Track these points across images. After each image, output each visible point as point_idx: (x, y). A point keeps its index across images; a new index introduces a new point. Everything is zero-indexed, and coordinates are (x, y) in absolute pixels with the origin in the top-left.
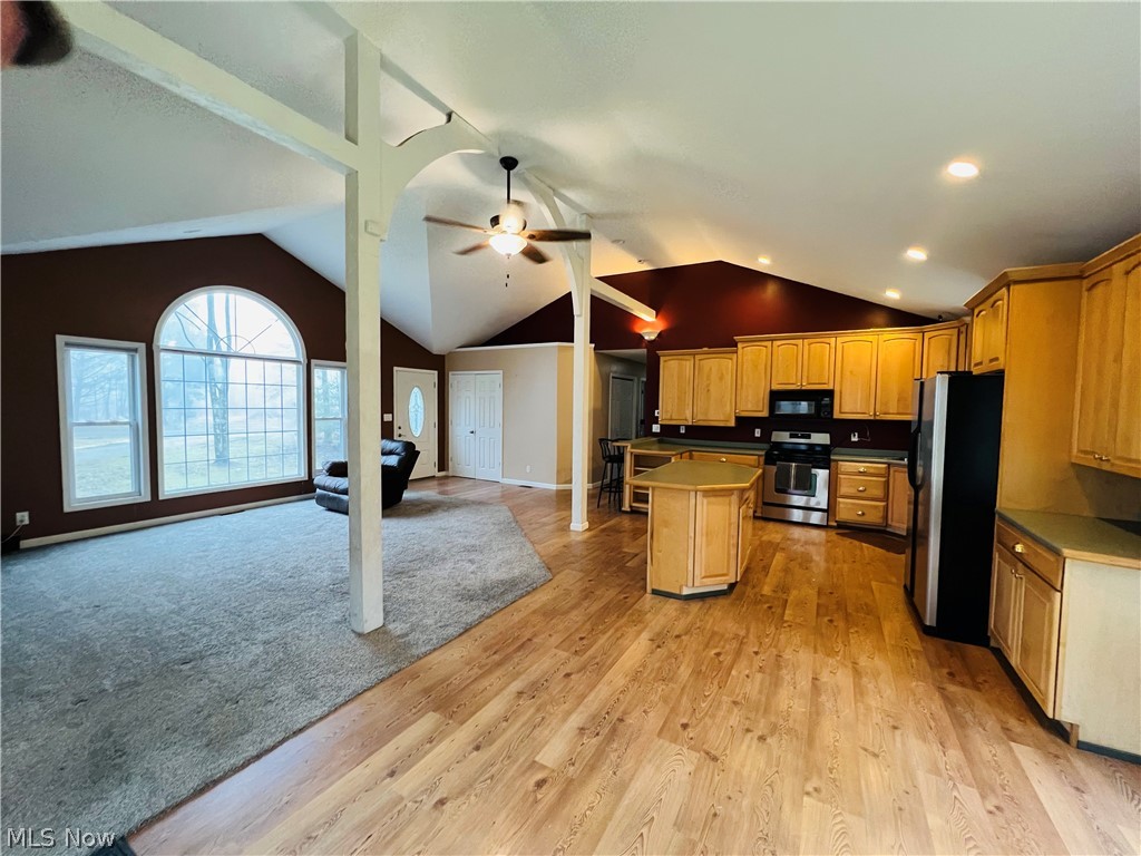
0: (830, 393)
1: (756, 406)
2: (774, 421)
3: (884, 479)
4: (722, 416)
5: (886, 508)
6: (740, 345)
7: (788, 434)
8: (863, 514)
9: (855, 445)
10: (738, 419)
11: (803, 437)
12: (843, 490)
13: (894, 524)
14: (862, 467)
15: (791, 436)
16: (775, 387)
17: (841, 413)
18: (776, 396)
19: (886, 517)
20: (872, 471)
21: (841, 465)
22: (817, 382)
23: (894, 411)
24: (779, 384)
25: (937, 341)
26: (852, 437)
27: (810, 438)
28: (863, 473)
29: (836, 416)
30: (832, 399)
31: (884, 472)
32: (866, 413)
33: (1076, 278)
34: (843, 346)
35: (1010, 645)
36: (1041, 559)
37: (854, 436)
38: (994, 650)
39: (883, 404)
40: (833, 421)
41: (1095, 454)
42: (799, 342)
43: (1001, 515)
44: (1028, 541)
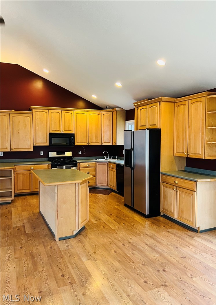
0: (73, 135)
1: (43, 140)
2: (51, 147)
3: (94, 168)
4: (27, 146)
5: (96, 178)
6: (34, 110)
7: (56, 153)
9: (80, 156)
10: (34, 147)
11: (62, 154)
13: (99, 184)
14: (87, 164)
15: (57, 154)
16: (51, 132)
17: (77, 143)
18: (52, 136)
19: (96, 182)
20: (91, 165)
21: (81, 164)
22: (68, 130)
23: (94, 142)
24: (53, 130)
25: (106, 115)
26: (79, 152)
27: (65, 154)
28: (88, 166)
29: (75, 144)
30: (74, 137)
31: (94, 165)
32: (85, 143)
33: (174, 102)
34: (77, 115)
35: (173, 212)
36: (187, 184)
37: (80, 152)
38: (162, 216)
39: (91, 139)
40: (74, 146)
41: (184, 153)
42: (60, 111)
43: (163, 174)
44: (180, 180)
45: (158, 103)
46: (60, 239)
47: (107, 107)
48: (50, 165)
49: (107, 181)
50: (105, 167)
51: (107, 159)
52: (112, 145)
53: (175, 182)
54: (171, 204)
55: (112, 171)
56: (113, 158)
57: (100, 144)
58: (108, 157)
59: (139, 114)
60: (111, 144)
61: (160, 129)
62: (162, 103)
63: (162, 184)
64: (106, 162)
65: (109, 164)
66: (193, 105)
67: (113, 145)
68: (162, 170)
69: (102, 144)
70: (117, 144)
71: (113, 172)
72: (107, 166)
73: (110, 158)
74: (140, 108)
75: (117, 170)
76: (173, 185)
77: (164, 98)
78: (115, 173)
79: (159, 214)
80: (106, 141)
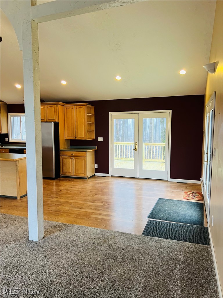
33: (64, 106)
35: (71, 172)
36: (81, 154)
38: (61, 177)
41: (73, 137)
43: (62, 151)
44: (75, 152)
45: (56, 105)
46: (21, 197)
53: (72, 154)
54: (69, 168)
61: (58, 122)
62: (59, 106)
63: (62, 157)
66: (78, 109)
68: (60, 149)
76: (70, 157)
77: (60, 103)
79: (59, 176)
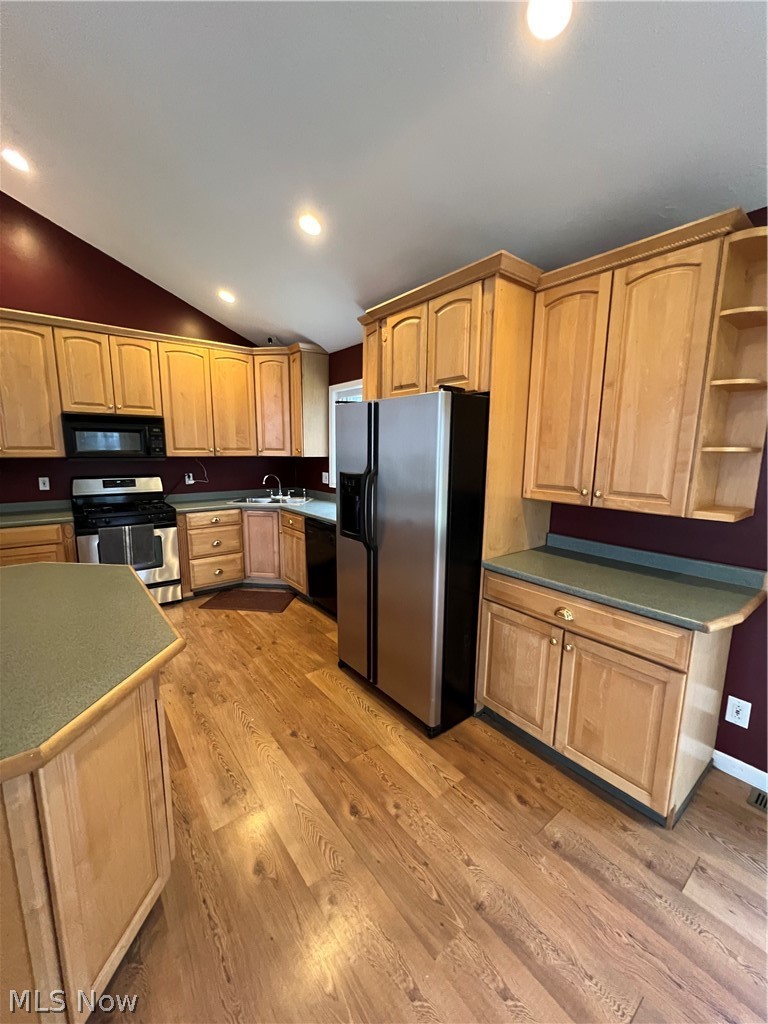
0: (158, 421)
1: (37, 439)
2: (77, 463)
3: (236, 527)
5: (243, 559)
7: (100, 481)
8: (221, 572)
9: (190, 489)
11: (123, 484)
12: (197, 548)
13: (254, 574)
14: (212, 516)
15: (106, 485)
16: (71, 408)
17: (176, 449)
18: (75, 423)
19: (244, 570)
20: (224, 519)
21: (190, 518)
22: (138, 404)
23: (233, 447)
24: (75, 403)
25: (268, 367)
26: (187, 479)
27: (134, 485)
28: (216, 524)
29: (169, 454)
30: (163, 430)
31: (236, 518)
32: (204, 449)
33: (532, 286)
34: (168, 357)
35: (538, 719)
37: (189, 477)
38: (481, 716)
39: (222, 438)
40: (164, 459)
41: (571, 487)
42: (103, 338)
43: (495, 571)
44: (583, 606)
45: (478, 286)
47: (270, 340)
48: (70, 529)
49: (276, 564)
50: (271, 525)
51: (277, 497)
52: (289, 455)
53: (557, 612)
54: (531, 690)
55: (293, 536)
56: (292, 495)
57: (252, 453)
58: (280, 493)
59: (387, 346)
60: (285, 454)
61: (488, 394)
62: (499, 283)
63: (489, 609)
64: (274, 510)
65: (283, 516)
66: (638, 289)
67: (294, 455)
68: (487, 555)
69: (260, 454)
70: (307, 454)
71: (295, 539)
72: (275, 521)
73: (285, 494)
74: (391, 321)
75: (306, 534)
76: (545, 624)
78: (303, 544)
80: (272, 443)
